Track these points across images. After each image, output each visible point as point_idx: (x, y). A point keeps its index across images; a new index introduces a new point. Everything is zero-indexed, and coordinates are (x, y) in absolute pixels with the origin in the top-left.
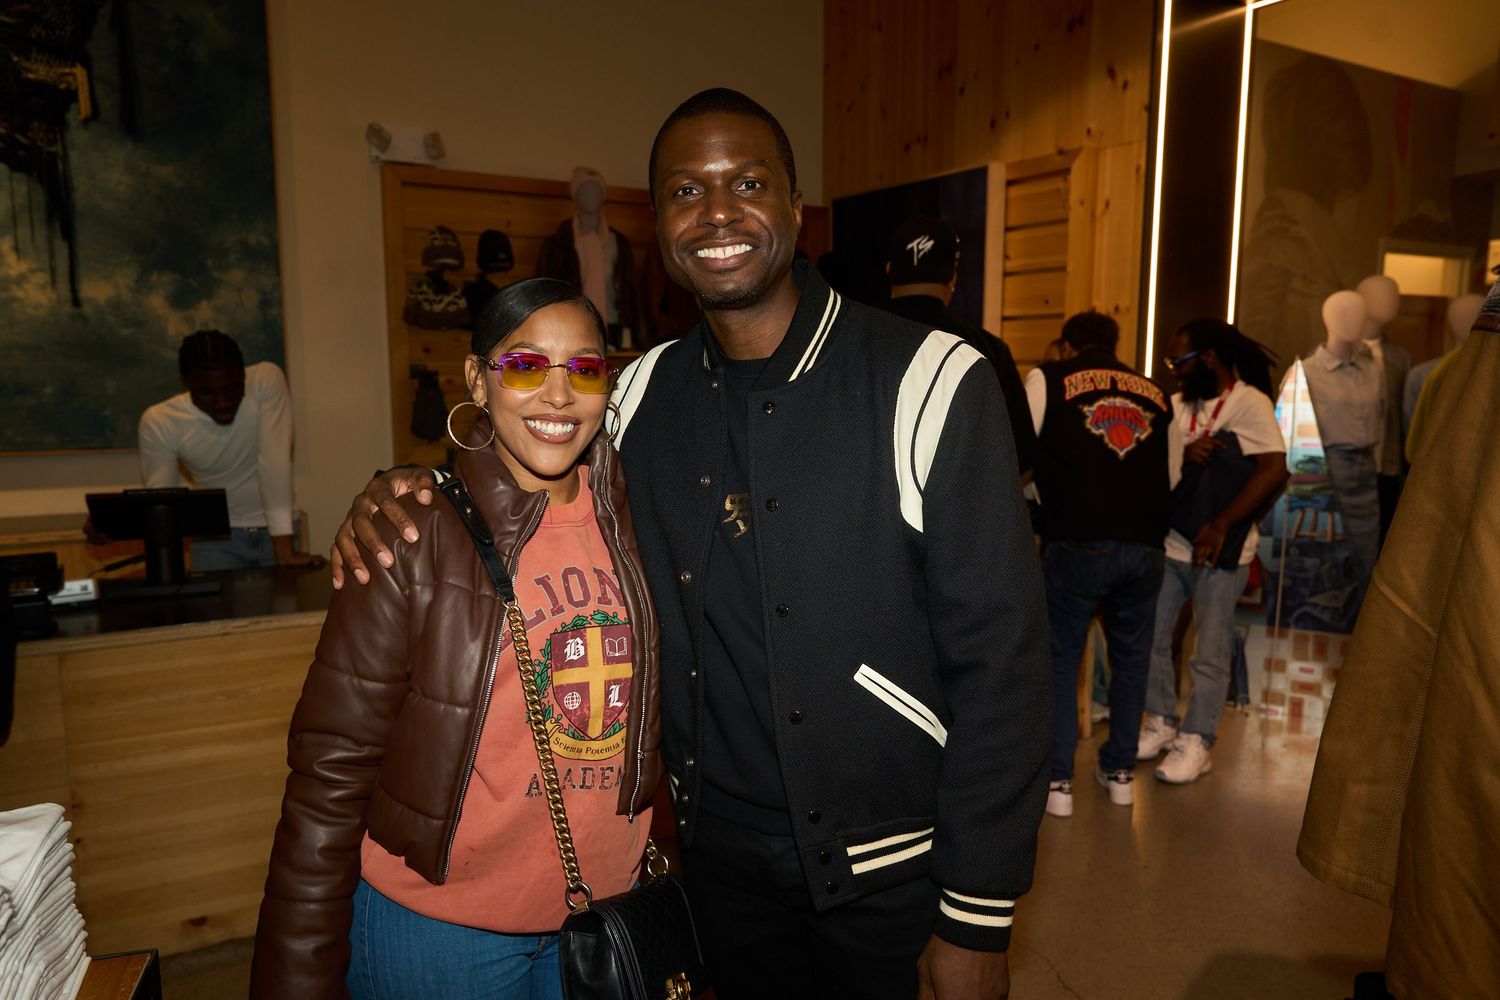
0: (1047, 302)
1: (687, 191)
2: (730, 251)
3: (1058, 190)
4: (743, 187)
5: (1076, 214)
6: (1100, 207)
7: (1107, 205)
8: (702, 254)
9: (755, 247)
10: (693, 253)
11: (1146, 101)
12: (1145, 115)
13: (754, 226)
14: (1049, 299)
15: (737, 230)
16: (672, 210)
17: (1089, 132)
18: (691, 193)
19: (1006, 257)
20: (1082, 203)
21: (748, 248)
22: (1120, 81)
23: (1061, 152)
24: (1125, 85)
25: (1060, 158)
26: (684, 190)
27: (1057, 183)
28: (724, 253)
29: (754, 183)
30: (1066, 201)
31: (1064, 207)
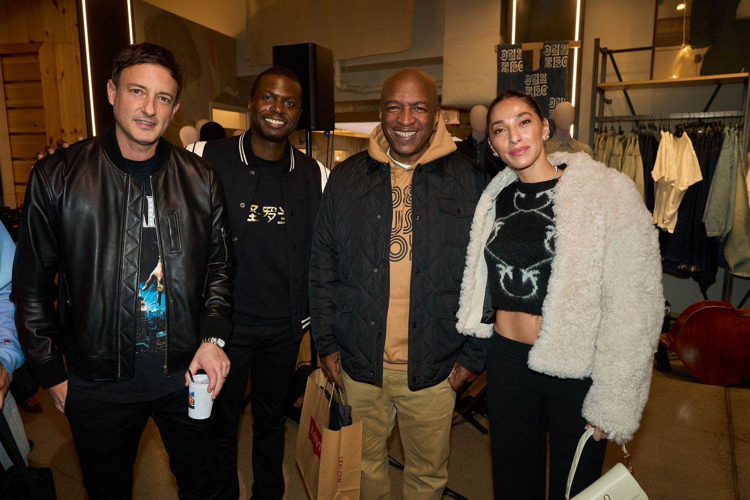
0: (35, 125)
1: (268, 98)
2: (278, 122)
3: (33, 63)
4: (286, 103)
5: (45, 77)
6: (59, 76)
7: (63, 75)
8: (267, 120)
9: (286, 124)
10: (264, 119)
11: (76, 22)
12: (76, 28)
13: (287, 117)
14: (37, 125)
15: (281, 116)
16: (261, 102)
17: (47, 33)
18: (269, 99)
19: (7, 98)
20: (48, 72)
21: (283, 123)
22: (61, 8)
23: (32, 42)
24: (64, 11)
25: (31, 45)
26: (267, 97)
27: (31, 59)
28: (275, 122)
29: (290, 103)
30: (38, 70)
31: (38, 73)
